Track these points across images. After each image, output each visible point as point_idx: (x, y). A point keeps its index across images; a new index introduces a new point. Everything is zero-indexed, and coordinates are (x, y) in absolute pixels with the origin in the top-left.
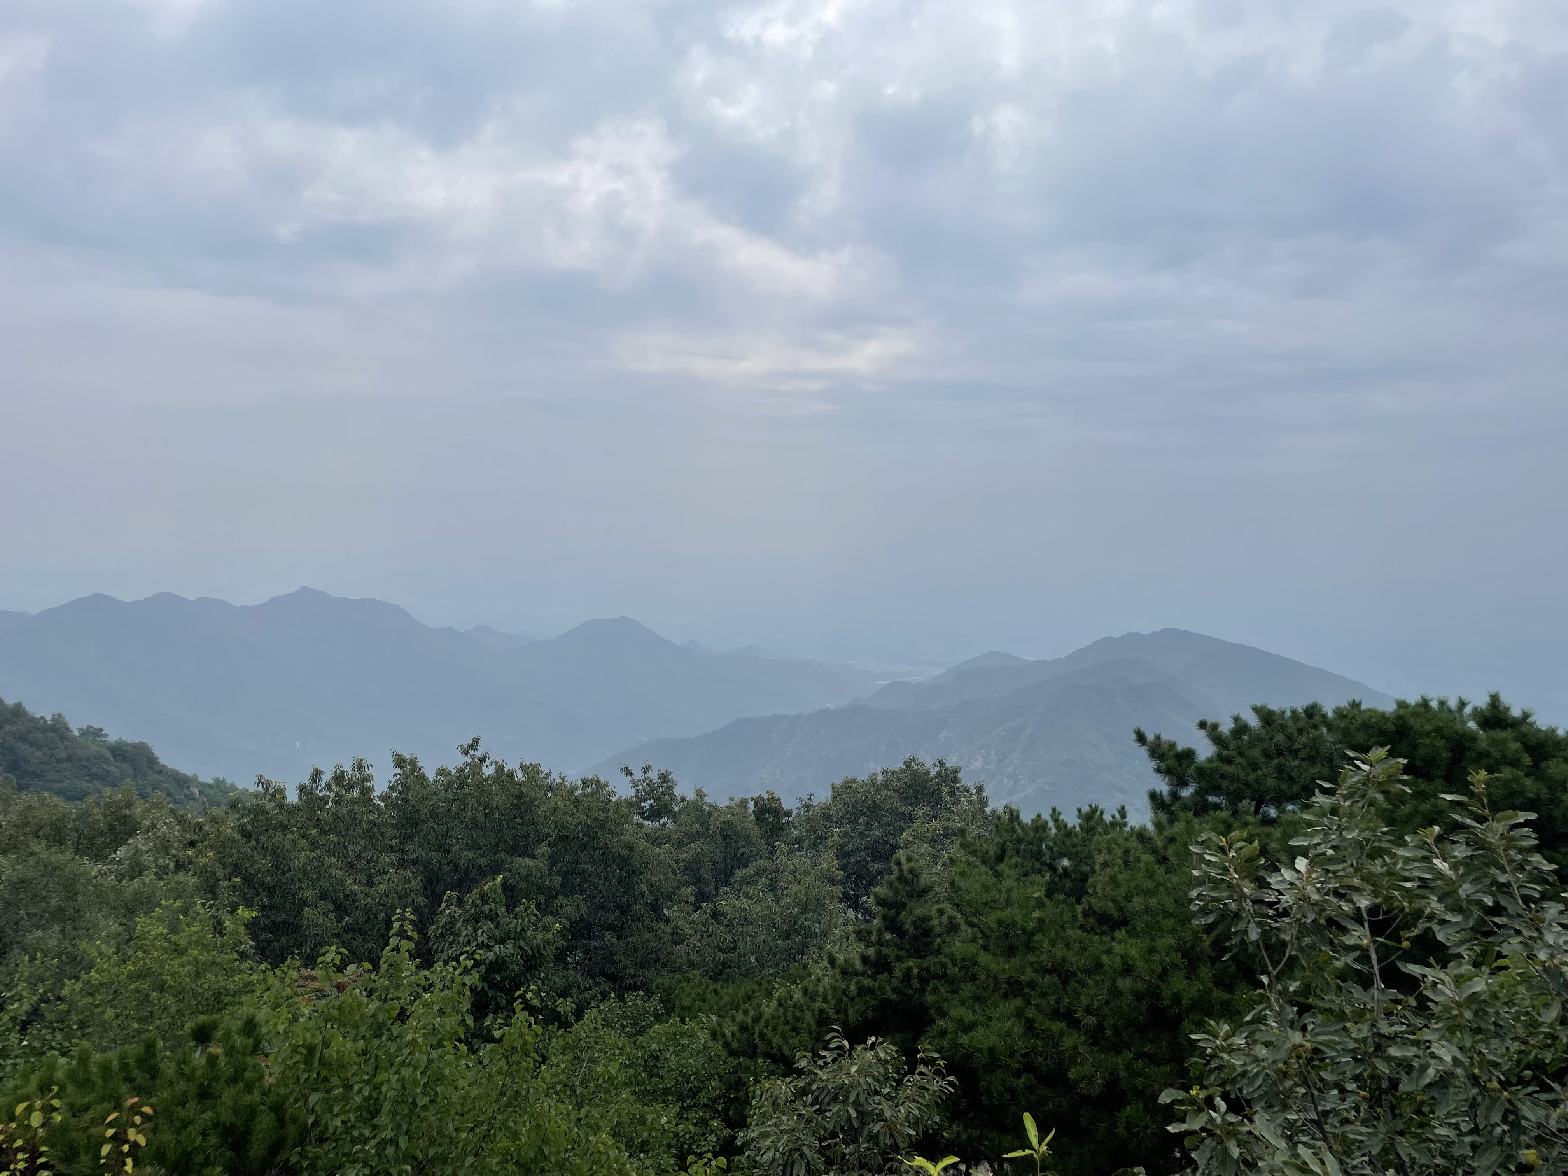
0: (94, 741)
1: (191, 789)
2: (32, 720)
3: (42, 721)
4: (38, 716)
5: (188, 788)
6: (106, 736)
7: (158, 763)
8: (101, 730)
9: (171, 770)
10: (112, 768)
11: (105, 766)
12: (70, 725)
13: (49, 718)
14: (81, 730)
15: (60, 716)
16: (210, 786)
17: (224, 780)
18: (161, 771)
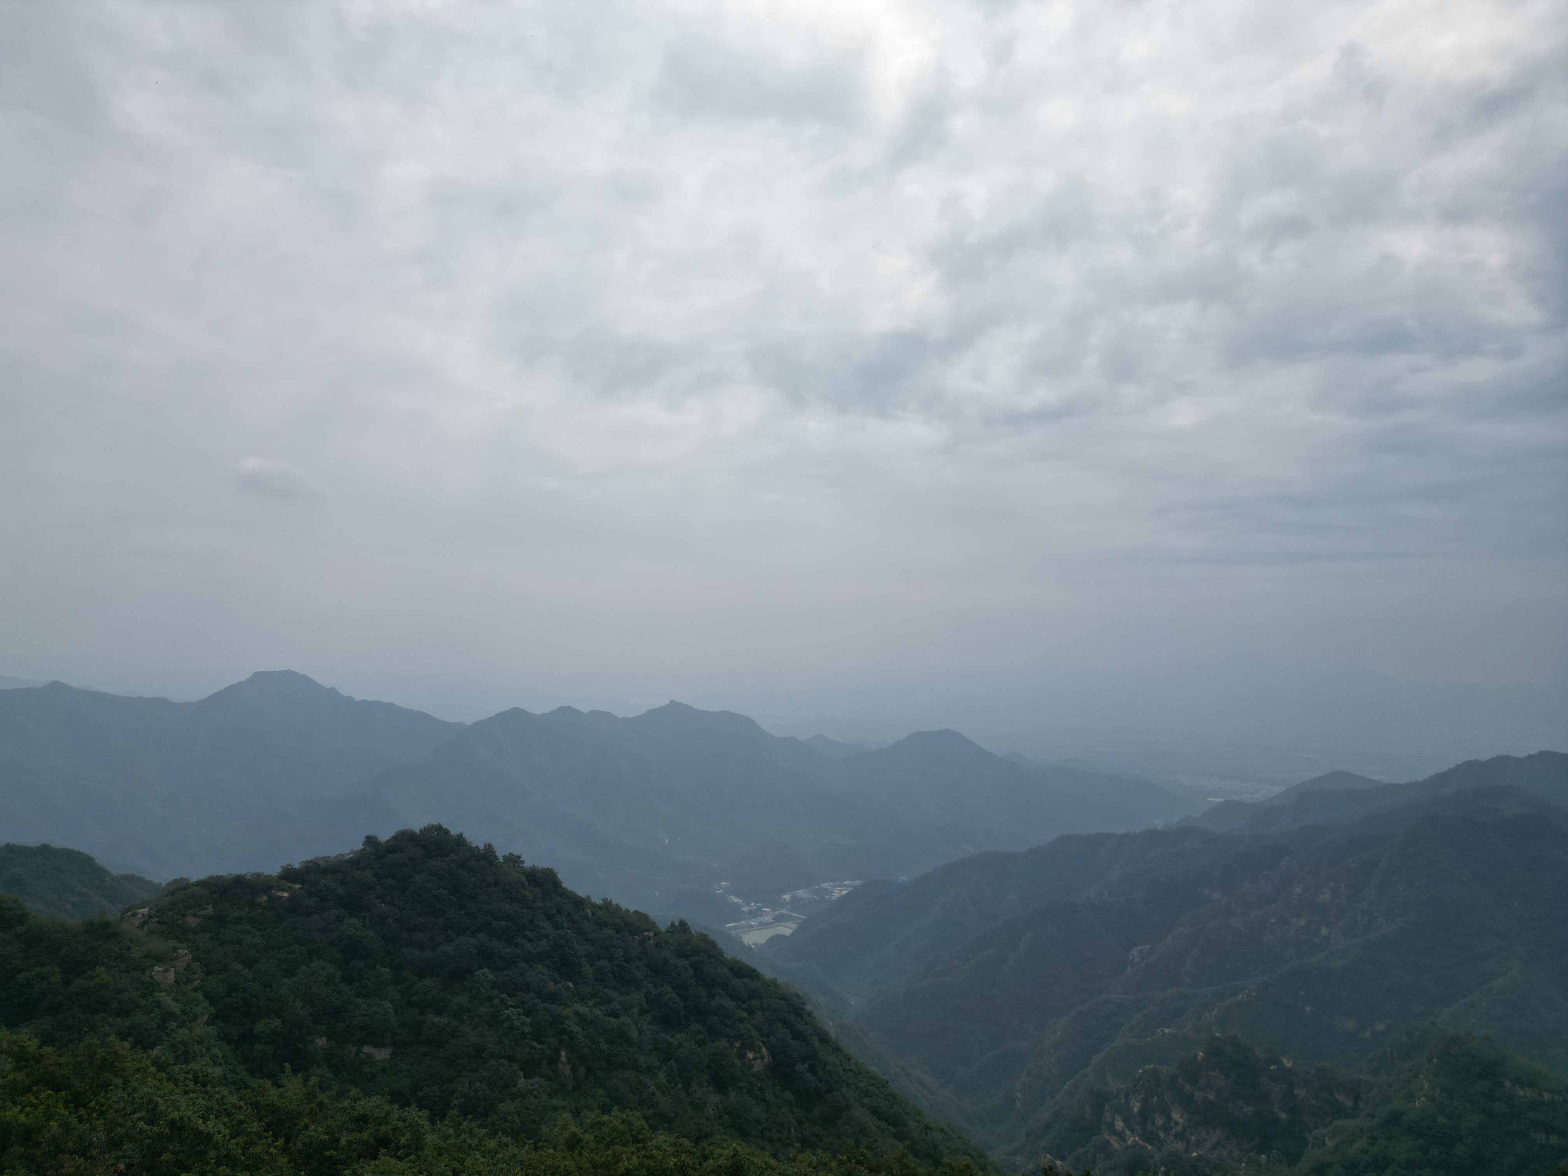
0: (514, 866)
1: (586, 910)
2: (470, 849)
3: (477, 850)
4: (474, 845)
5: (583, 910)
6: (523, 862)
7: (561, 886)
8: (520, 857)
9: (571, 892)
10: (527, 893)
11: (522, 891)
12: (497, 854)
13: (482, 847)
14: (504, 857)
15: (490, 845)
16: (600, 908)
17: (611, 901)
18: (563, 894)
